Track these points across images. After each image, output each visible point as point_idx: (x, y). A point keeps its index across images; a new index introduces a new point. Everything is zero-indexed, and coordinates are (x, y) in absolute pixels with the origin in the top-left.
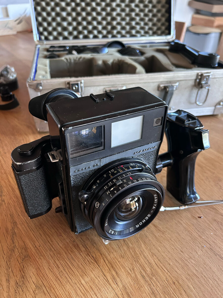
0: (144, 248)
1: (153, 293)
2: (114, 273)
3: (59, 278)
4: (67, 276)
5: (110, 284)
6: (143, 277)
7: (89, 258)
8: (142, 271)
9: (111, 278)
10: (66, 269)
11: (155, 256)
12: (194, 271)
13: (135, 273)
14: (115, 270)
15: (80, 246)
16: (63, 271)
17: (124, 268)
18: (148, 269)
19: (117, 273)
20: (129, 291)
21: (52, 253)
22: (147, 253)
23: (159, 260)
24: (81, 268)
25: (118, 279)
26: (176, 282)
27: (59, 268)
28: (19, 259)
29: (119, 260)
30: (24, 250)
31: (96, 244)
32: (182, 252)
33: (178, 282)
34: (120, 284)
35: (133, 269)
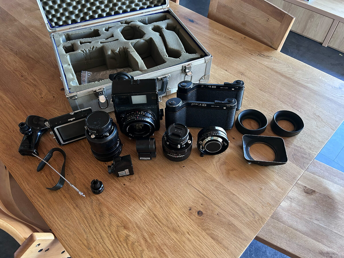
0: (156, 188)
2: (143, 202)
3: (118, 209)
4: (122, 208)
5: (142, 207)
6: (156, 201)
7: (130, 198)
10: (121, 205)
11: (162, 191)
14: (143, 201)
15: (125, 193)
16: (120, 206)
19: (144, 202)
21: (112, 200)
22: (158, 190)
23: (163, 192)
24: (127, 203)
25: (145, 205)
26: (171, 201)
27: (117, 205)
28: (97, 206)
30: (97, 201)
32: (174, 186)
33: (172, 201)
34: (146, 206)
35: (152, 199)
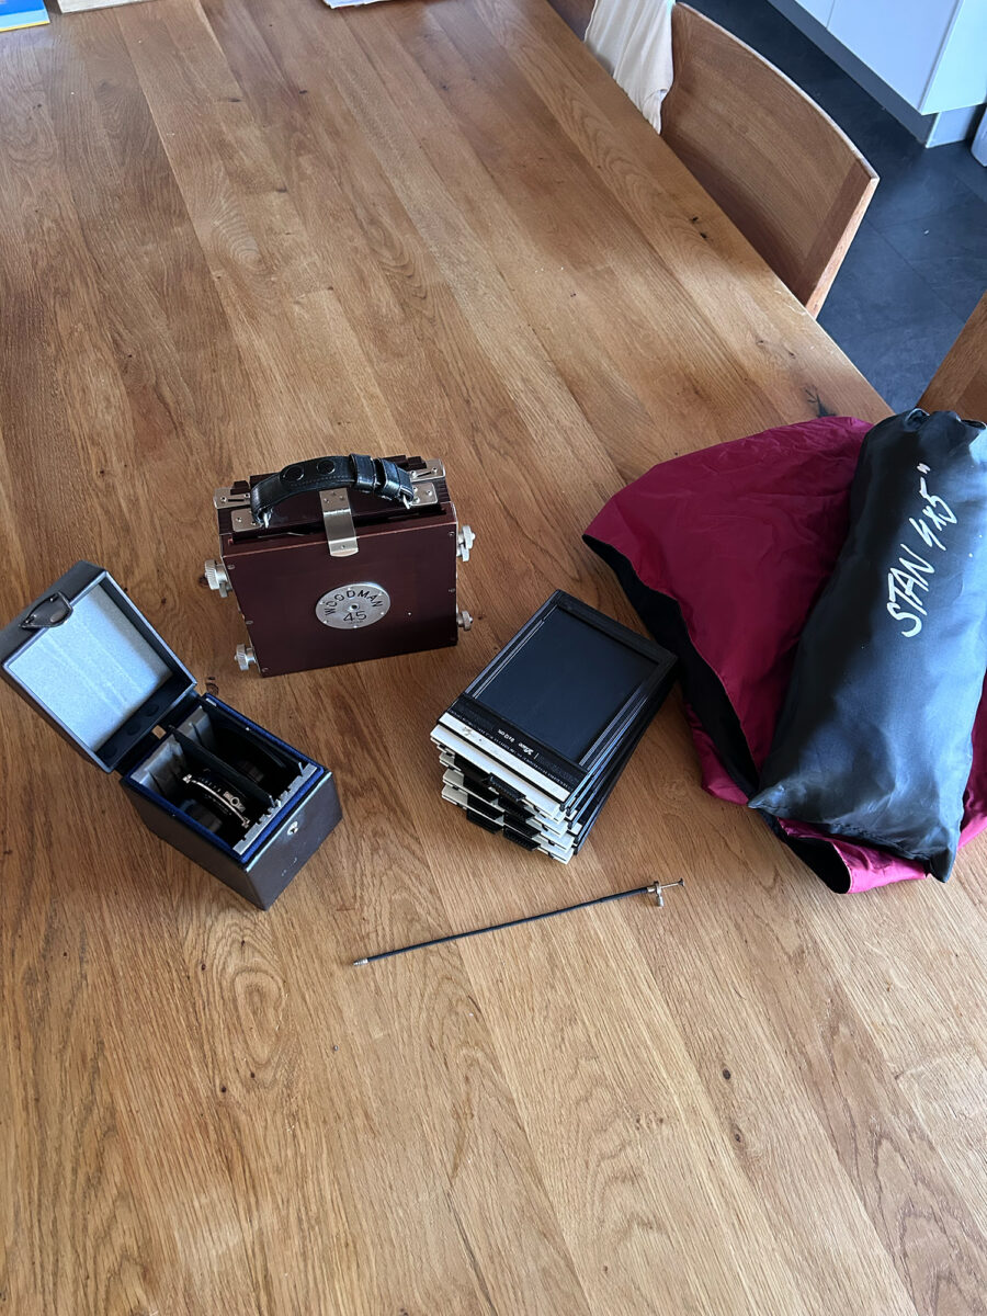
1: (304, 1254)
8: (303, 1209)
9: (244, 1208)
12: (393, 1232)
13: (288, 1208)
17: (273, 1194)
18: (314, 1208)
20: (265, 1240)
29: (271, 1175)
31: (239, 1131)
